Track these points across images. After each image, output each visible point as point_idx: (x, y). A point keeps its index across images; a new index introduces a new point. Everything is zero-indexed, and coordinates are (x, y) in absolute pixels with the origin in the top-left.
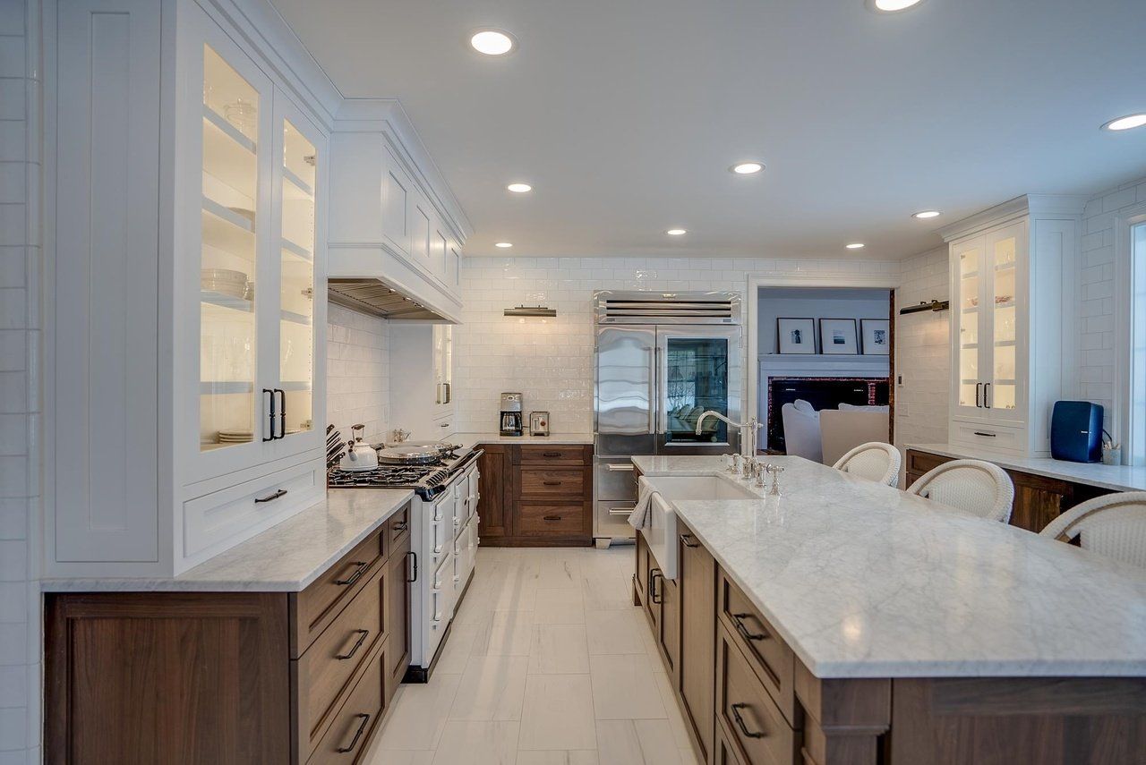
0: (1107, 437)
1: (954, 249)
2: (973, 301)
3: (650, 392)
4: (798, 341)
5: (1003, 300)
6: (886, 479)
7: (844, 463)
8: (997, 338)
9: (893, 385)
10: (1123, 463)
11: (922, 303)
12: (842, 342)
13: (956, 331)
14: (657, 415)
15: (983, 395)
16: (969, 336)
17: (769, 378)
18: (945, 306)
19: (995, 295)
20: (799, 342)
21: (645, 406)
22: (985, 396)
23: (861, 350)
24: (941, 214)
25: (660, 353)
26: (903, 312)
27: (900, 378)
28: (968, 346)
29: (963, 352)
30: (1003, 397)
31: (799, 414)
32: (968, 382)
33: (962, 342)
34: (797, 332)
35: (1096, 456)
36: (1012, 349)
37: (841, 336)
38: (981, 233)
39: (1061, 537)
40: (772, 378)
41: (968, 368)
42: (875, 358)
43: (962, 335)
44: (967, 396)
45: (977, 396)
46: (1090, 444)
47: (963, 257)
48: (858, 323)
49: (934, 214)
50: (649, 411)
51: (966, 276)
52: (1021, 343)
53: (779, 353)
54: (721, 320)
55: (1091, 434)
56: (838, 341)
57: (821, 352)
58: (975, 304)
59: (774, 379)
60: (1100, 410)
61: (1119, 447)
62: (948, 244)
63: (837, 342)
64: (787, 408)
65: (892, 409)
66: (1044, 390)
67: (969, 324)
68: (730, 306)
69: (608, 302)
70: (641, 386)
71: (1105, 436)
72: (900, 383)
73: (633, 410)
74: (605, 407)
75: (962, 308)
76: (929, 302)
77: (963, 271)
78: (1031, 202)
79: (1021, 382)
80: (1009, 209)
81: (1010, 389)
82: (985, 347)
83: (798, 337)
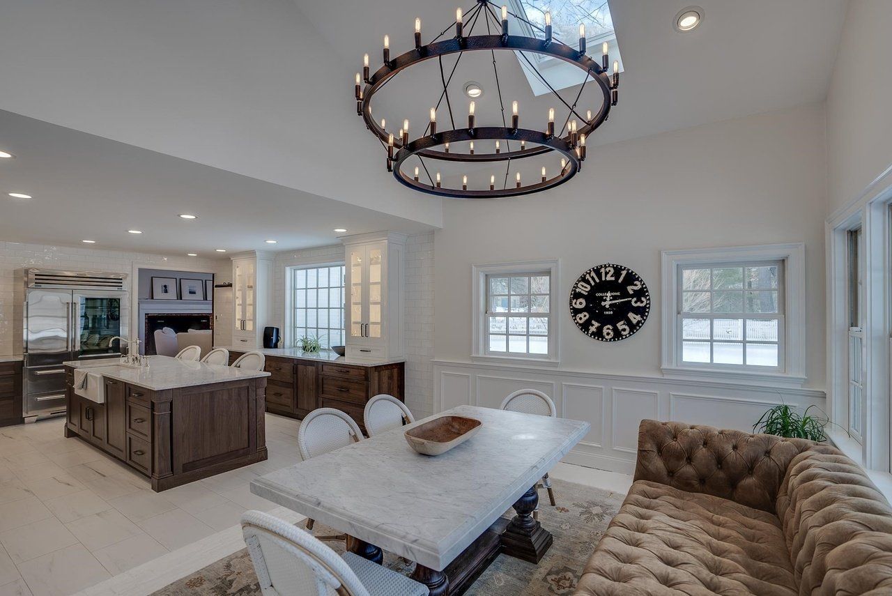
0: (279, 339)
1: (234, 263)
2: (240, 286)
3: (68, 325)
4: (166, 291)
5: (249, 287)
8: (247, 302)
9: (213, 320)
10: (284, 348)
11: (224, 283)
12: (194, 293)
13: (235, 298)
14: (74, 340)
15: (243, 323)
16: (238, 301)
17: (145, 314)
18: (230, 285)
19: (247, 285)
21: (64, 335)
22: (244, 325)
23: (206, 298)
25: (75, 306)
26: (217, 286)
27: (216, 317)
28: (239, 305)
29: (237, 307)
30: (249, 326)
31: (165, 335)
32: (238, 319)
33: (237, 303)
34: (165, 286)
35: (276, 346)
36: (252, 307)
37: (193, 289)
38: (243, 260)
39: (236, 366)
41: (238, 315)
43: (237, 300)
44: (238, 324)
45: (241, 325)
47: (237, 267)
48: (204, 281)
50: (68, 339)
51: (238, 275)
52: (254, 305)
53: (152, 298)
54: (116, 288)
55: (275, 338)
57: (181, 299)
59: (149, 315)
60: (278, 330)
61: (283, 342)
62: (232, 261)
63: (191, 293)
64: (157, 333)
65: (213, 332)
66: (262, 322)
67: (238, 294)
68: (121, 281)
69: (36, 275)
70: (61, 319)
72: (216, 319)
73: (56, 338)
74: (32, 337)
75: (237, 289)
76: (226, 284)
77: (238, 273)
78: (257, 253)
79: (254, 320)
80: (251, 254)
81: (251, 322)
82: (244, 305)
83: (166, 290)
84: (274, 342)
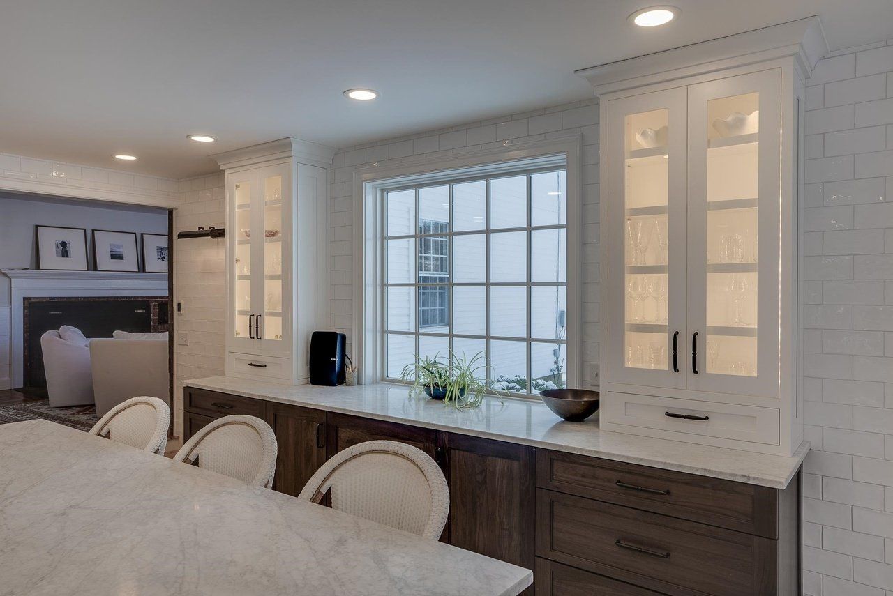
0: (348, 361)
1: (228, 176)
2: (246, 232)
4: (65, 254)
5: (272, 234)
6: (153, 445)
7: (105, 424)
8: (267, 271)
9: (173, 312)
10: (359, 383)
11: (199, 228)
12: (120, 257)
13: (231, 260)
15: (255, 326)
16: (242, 268)
17: (25, 299)
18: (220, 233)
19: (265, 229)
20: (67, 256)
22: (257, 328)
23: (142, 267)
24: (216, 140)
26: (182, 236)
27: (179, 305)
28: (242, 277)
29: (238, 283)
30: (272, 328)
31: (64, 345)
32: (241, 313)
33: (237, 273)
34: (64, 244)
35: (340, 379)
36: (279, 282)
37: (118, 250)
38: (253, 166)
40: (30, 298)
41: (242, 301)
42: (156, 276)
43: (237, 266)
44: (241, 326)
45: (250, 327)
46: (337, 369)
47: (237, 187)
48: (139, 238)
49: (209, 140)
51: (240, 207)
52: (286, 276)
53: (38, 267)
55: (338, 359)
56: (116, 257)
57: (95, 269)
58: (249, 236)
59: (33, 300)
60: (343, 337)
61: (356, 370)
62: (223, 171)
63: (114, 257)
64: (48, 338)
65: (171, 336)
66: (305, 323)
67: (242, 252)
71: (347, 360)
72: (179, 310)
75: (237, 239)
76: (207, 228)
77: (238, 202)
78: (293, 146)
79: (286, 314)
80: (276, 148)
81: (278, 321)
82: (257, 279)
83: (64, 250)
84: (337, 368)
